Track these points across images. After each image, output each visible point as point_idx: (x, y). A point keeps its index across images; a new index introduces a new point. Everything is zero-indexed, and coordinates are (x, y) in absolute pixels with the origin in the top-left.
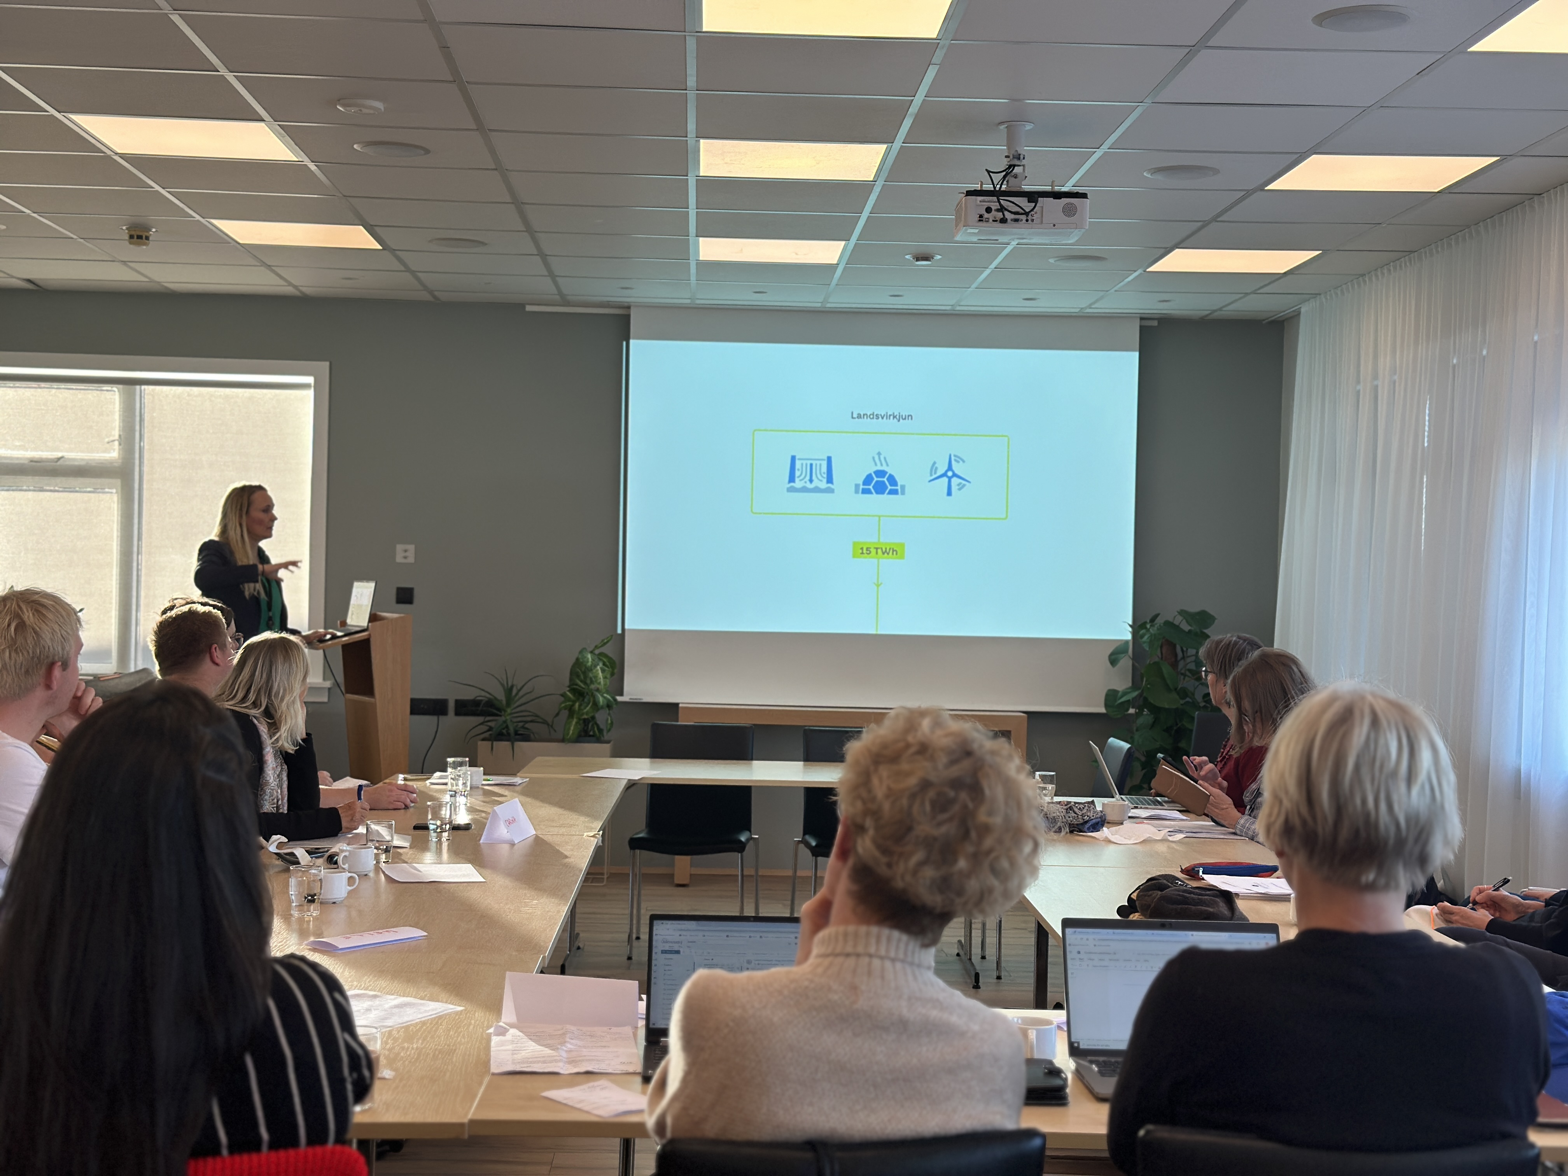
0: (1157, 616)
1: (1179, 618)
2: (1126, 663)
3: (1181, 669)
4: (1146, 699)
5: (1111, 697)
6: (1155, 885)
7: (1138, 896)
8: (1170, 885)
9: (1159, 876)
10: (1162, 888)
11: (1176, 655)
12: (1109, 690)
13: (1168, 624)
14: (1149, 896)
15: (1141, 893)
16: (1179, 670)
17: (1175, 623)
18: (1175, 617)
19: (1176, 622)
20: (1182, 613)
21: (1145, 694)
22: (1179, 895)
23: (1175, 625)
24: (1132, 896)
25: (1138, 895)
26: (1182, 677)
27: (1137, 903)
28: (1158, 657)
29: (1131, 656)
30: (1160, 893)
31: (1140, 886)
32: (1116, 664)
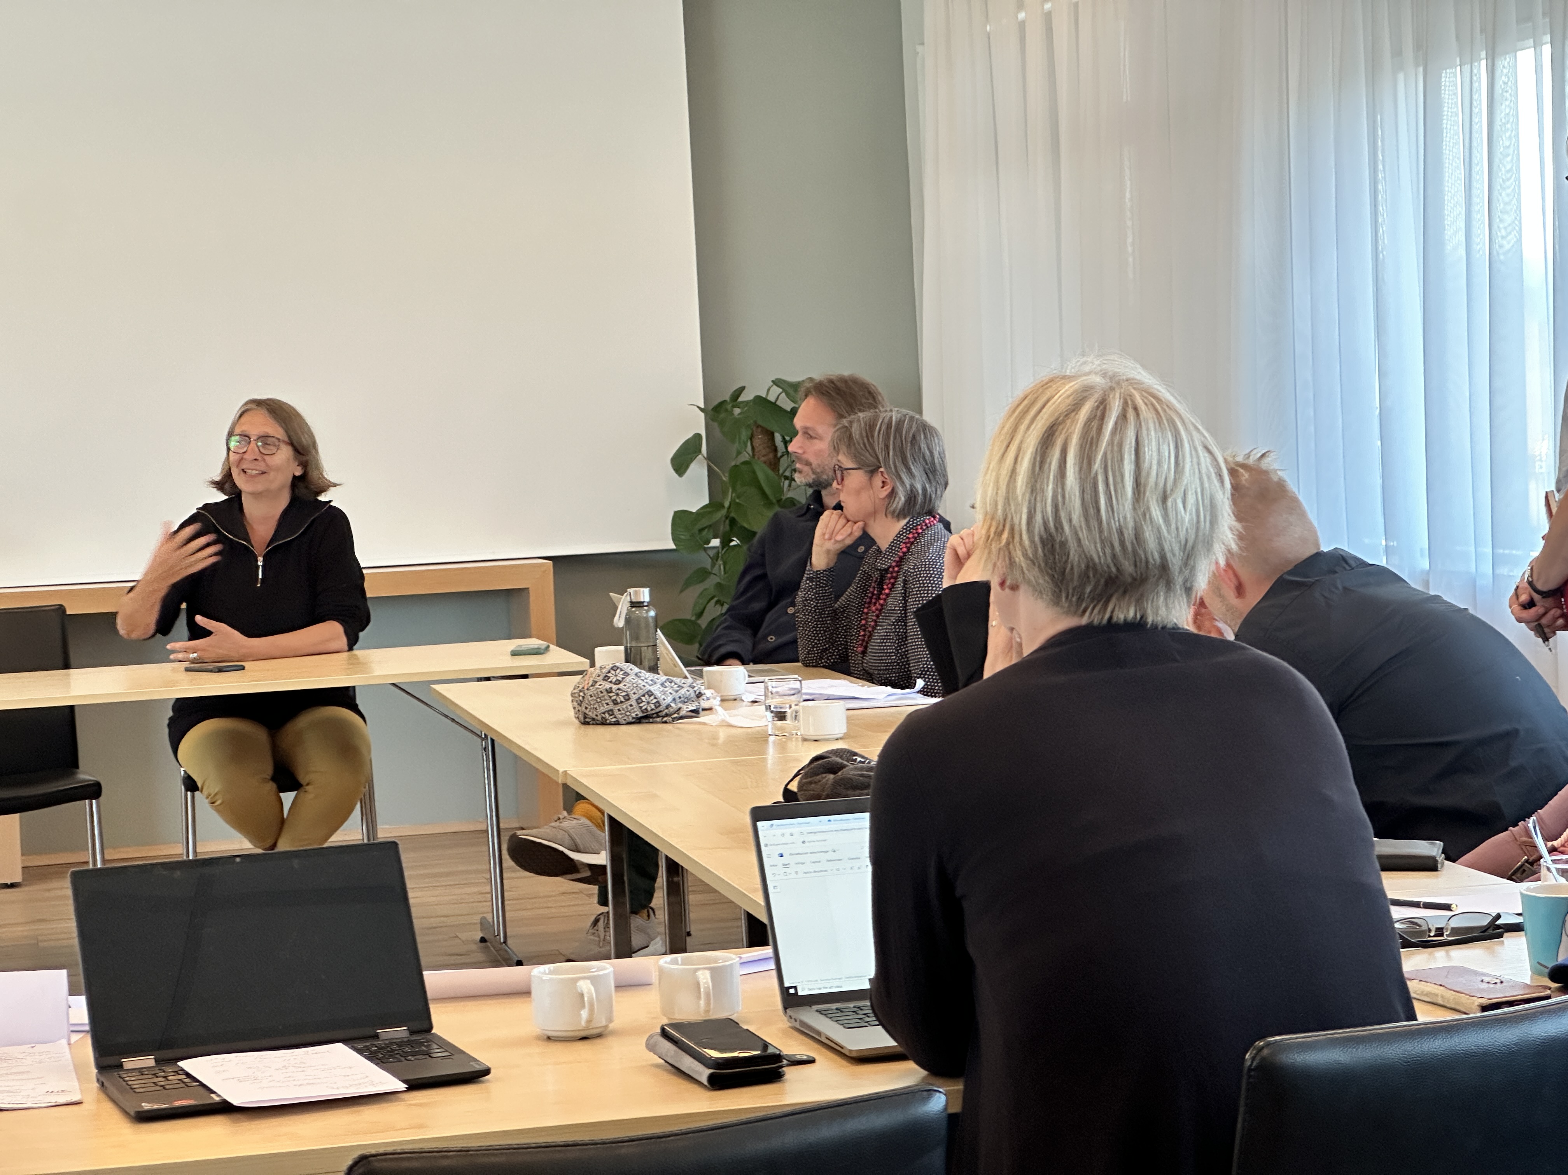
0: (742, 389)
1: (776, 390)
2: (698, 470)
3: (785, 471)
4: (733, 522)
5: (681, 520)
6: (821, 766)
7: (800, 786)
8: (845, 763)
9: (827, 752)
10: (834, 769)
11: (775, 450)
12: (676, 513)
13: (761, 401)
14: (815, 783)
15: (804, 781)
16: (781, 472)
17: (769, 398)
18: (769, 390)
19: (772, 398)
20: (777, 383)
21: (732, 515)
22: (862, 776)
23: (770, 402)
24: (789, 787)
25: (799, 783)
26: (787, 482)
27: (799, 794)
28: (749, 454)
29: (706, 456)
30: (832, 776)
31: (800, 771)
32: (685, 472)
